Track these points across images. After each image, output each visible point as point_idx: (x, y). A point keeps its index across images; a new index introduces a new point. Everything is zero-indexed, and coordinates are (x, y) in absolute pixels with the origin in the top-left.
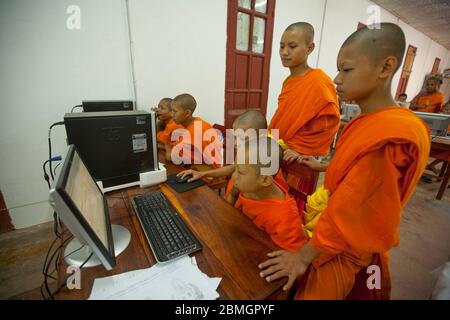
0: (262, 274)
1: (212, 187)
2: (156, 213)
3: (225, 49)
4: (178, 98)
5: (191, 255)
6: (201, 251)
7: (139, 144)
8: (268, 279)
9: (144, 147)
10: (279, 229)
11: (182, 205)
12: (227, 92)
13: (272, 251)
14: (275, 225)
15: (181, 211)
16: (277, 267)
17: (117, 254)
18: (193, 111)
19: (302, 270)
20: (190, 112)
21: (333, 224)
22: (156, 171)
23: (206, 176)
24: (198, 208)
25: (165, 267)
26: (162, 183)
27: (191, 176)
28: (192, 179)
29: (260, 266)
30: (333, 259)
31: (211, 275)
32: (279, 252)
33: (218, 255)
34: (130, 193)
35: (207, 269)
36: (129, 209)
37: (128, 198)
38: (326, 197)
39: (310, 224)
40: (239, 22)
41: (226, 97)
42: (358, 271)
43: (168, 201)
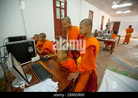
0: (68, 79)
1: (53, 59)
2: (38, 69)
3: (53, 18)
4: (40, 34)
5: (50, 78)
6: (52, 77)
7: (31, 50)
8: (70, 80)
9: (32, 50)
10: (71, 67)
11: (45, 65)
12: (55, 31)
13: (70, 73)
14: (70, 67)
15: (45, 67)
16: (72, 77)
17: (29, 81)
18: (45, 38)
19: (77, 76)
20: (44, 38)
21: (82, 65)
22: (37, 57)
23: (52, 57)
24: (50, 66)
25: (43, 82)
26: (39, 60)
27: (47, 57)
28: (47, 58)
29: (68, 77)
30: (84, 73)
31: (56, 82)
32: (72, 73)
33: (57, 77)
34: (29, 64)
35: (54, 80)
36: (30, 69)
37: (28, 66)
38: (81, 59)
39: (78, 66)
40: (57, 10)
41: (55, 32)
42: (89, 75)
43: (41, 65)
